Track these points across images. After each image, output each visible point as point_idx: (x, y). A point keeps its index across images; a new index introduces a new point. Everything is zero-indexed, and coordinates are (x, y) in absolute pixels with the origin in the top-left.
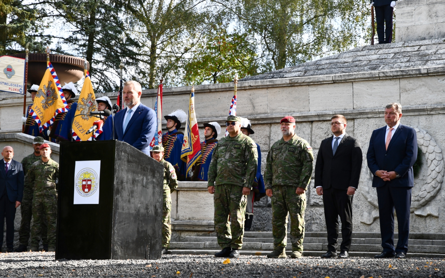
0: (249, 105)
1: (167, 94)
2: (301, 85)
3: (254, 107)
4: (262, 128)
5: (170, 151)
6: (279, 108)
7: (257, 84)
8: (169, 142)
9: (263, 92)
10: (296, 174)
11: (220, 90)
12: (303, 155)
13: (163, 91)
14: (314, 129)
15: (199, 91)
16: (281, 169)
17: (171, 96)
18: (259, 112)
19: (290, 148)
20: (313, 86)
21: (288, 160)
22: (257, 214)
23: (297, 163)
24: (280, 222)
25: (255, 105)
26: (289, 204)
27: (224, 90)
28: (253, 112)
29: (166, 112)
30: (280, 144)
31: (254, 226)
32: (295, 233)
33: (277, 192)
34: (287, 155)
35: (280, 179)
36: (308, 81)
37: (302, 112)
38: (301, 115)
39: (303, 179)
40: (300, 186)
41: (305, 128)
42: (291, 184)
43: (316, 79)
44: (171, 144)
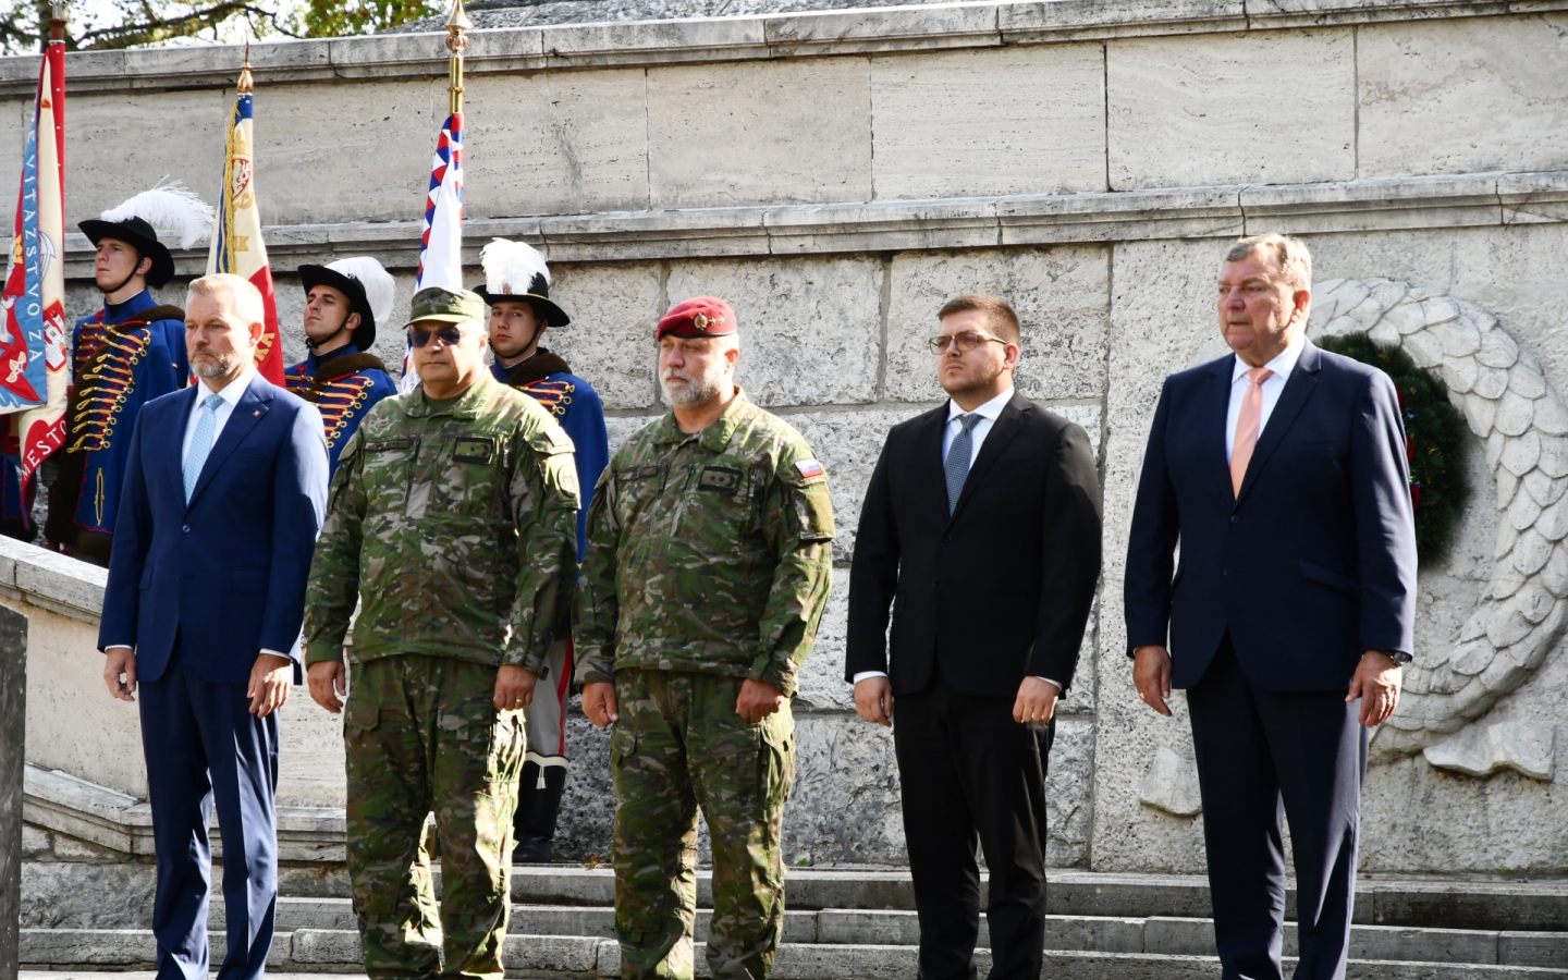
0: (551, 160)
1: (101, 87)
2: (830, 51)
3: (575, 169)
4: (620, 285)
5: (114, 414)
6: (711, 177)
7: (590, 47)
8: (107, 361)
9: (628, 84)
10: (741, 611)
11: (393, 73)
12: (776, 507)
14: (895, 294)
15: (279, 78)
16: (661, 584)
17: (125, 98)
18: (603, 196)
19: (709, 473)
20: (891, 60)
21: (697, 538)
22: (593, 754)
23: (741, 553)
24: (652, 861)
25: (581, 160)
26: (703, 771)
27: (414, 71)
28: (573, 195)
29: (97, 186)
30: (656, 446)
31: (577, 819)
32: (737, 924)
33: (639, 704)
34: (691, 510)
35: (652, 636)
36: (866, 31)
37: (836, 200)
38: (825, 219)
39: (776, 634)
40: (754, 671)
41: (848, 292)
42: (712, 664)
43: (910, 23)
44: (117, 375)
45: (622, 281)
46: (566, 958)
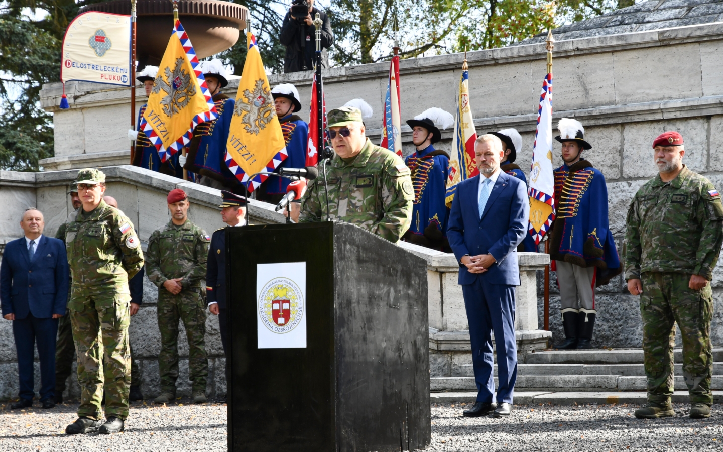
0: (577, 89)
1: (409, 72)
2: (683, 42)
3: (586, 91)
4: (605, 133)
5: (422, 191)
6: (639, 91)
7: (591, 46)
8: (418, 171)
9: (606, 59)
10: (690, 249)
11: (517, 60)
12: (702, 208)
13: (401, 66)
14: (713, 131)
15: (474, 64)
16: (658, 239)
17: (417, 76)
18: (597, 101)
19: (675, 197)
20: (708, 43)
21: (672, 221)
22: (602, 309)
23: (689, 226)
24: (659, 345)
25: (588, 88)
26: (678, 310)
27: (524, 59)
28: (586, 101)
29: (409, 108)
30: (653, 188)
31: (597, 333)
32: (693, 368)
33: (651, 286)
34: (668, 210)
35: (656, 259)
36: (698, 33)
37: (688, 97)
38: (684, 105)
39: (703, 257)
40: (696, 272)
41: (694, 132)
42: (679, 269)
43: (715, 29)
44: (422, 176)
45: (606, 132)
46: (606, 383)
